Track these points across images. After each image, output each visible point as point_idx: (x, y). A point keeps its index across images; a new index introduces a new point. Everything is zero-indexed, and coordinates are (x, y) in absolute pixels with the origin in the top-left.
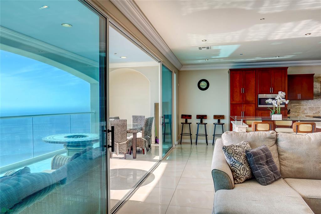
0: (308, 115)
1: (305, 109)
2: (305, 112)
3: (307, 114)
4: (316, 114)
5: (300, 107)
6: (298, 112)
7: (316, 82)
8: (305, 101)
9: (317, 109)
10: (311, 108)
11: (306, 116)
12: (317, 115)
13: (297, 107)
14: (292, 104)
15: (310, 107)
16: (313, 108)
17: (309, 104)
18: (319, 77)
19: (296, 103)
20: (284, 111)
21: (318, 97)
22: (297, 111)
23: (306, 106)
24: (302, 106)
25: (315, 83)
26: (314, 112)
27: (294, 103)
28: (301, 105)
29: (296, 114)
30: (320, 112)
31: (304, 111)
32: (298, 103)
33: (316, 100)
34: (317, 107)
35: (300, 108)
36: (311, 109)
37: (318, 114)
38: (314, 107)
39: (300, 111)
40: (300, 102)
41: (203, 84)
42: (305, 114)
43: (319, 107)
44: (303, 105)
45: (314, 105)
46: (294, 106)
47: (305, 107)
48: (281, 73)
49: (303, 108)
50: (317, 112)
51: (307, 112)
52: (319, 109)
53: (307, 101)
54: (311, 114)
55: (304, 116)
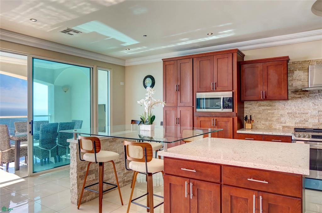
0: (287, 124)
1: (281, 115)
2: (282, 119)
3: (285, 123)
4: (300, 123)
5: (272, 111)
6: (270, 121)
7: (299, 70)
8: (280, 101)
10: (291, 113)
11: (283, 127)
12: (301, 126)
13: (269, 111)
15: (290, 111)
16: (296, 113)
17: (289, 108)
18: (305, 61)
19: (267, 106)
20: (231, 119)
21: (302, 95)
23: (283, 109)
24: (276, 111)
25: (298, 71)
26: (297, 120)
27: (264, 106)
28: (275, 109)
29: (267, 123)
30: (307, 121)
31: (280, 119)
32: (270, 106)
33: (300, 100)
34: (302, 112)
35: (273, 113)
36: (292, 115)
37: (304, 124)
38: (298, 112)
39: (274, 119)
40: (274, 104)
41: (148, 82)
42: (281, 123)
43: (306, 111)
44: (278, 109)
45: (297, 108)
46: (264, 110)
47: (281, 112)
48: (226, 60)
49: (279, 114)
50: (303, 121)
51: (285, 121)
52: (307, 115)
53: (284, 102)
54: (292, 123)
55: (281, 127)
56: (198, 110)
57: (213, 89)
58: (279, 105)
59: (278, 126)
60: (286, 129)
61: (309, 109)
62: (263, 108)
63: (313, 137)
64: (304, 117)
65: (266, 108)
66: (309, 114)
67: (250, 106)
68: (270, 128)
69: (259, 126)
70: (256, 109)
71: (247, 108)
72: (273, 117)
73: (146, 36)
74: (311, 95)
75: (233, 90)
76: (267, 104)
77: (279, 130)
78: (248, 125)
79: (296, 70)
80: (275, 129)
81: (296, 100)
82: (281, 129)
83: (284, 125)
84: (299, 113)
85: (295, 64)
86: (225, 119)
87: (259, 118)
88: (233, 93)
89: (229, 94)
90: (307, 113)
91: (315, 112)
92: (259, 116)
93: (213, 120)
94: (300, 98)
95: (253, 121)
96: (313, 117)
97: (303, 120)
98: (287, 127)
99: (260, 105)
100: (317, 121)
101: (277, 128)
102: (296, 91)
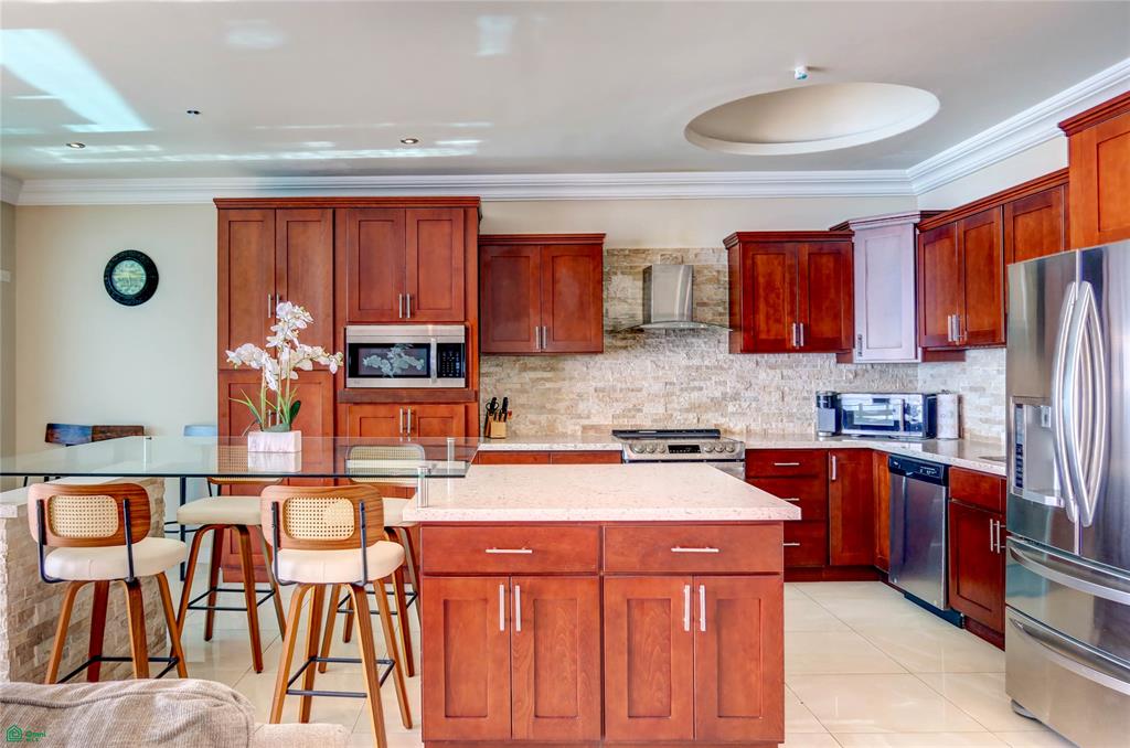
0: (595, 421)
1: (580, 396)
2: (582, 407)
3: (588, 417)
4: (624, 417)
5: (557, 385)
6: (552, 411)
7: (623, 273)
8: (579, 357)
9: (630, 394)
10: (603, 390)
11: (585, 428)
12: (627, 424)
13: (548, 385)
14: (524, 374)
15: (601, 385)
16: (615, 390)
17: (597, 374)
18: (637, 251)
19: (544, 369)
20: (462, 407)
21: (630, 342)
22: (549, 406)
23: (584, 379)
24: (567, 383)
25: (620, 276)
26: (618, 408)
27: (534, 369)
28: (564, 380)
29: (543, 419)
30: (640, 410)
31: (577, 405)
32: (553, 369)
33: (624, 353)
34: (629, 385)
35: (560, 389)
36: (604, 394)
37: (634, 417)
38: (619, 385)
39: (561, 406)
40: (560, 365)
41: (130, 277)
42: (580, 417)
43: (637, 385)
44: (571, 379)
45: (617, 375)
46: (534, 381)
47: (579, 387)
48: (446, 227)
49: (572, 393)
50: (629, 411)
51: (589, 411)
52: (639, 395)
53: (586, 358)
54: (606, 416)
55: (577, 427)
56: (352, 383)
57: (404, 314)
58: (575, 366)
59: (572, 427)
60: (592, 433)
61: (644, 379)
62: (533, 375)
63: (673, 449)
64: (634, 401)
65: (539, 374)
66: (644, 392)
67: (497, 369)
68: (550, 433)
69: (522, 428)
70: (515, 379)
71: (487, 375)
72: (558, 401)
73: (196, 113)
74: (649, 341)
75: (466, 319)
76: (544, 364)
77: (573, 436)
78: (498, 428)
79: (616, 274)
80: (564, 435)
81: (615, 355)
82: (579, 433)
83: (586, 422)
84: (621, 390)
85: (614, 255)
86: (443, 410)
87: (523, 406)
88: (467, 329)
89: (454, 334)
90: (640, 390)
91: (657, 387)
92: (522, 399)
93: (405, 413)
94: (625, 348)
95: (510, 414)
96: (653, 397)
97: (631, 406)
98: (592, 427)
99: (525, 369)
100: (661, 410)
101: (569, 433)
102: (614, 332)
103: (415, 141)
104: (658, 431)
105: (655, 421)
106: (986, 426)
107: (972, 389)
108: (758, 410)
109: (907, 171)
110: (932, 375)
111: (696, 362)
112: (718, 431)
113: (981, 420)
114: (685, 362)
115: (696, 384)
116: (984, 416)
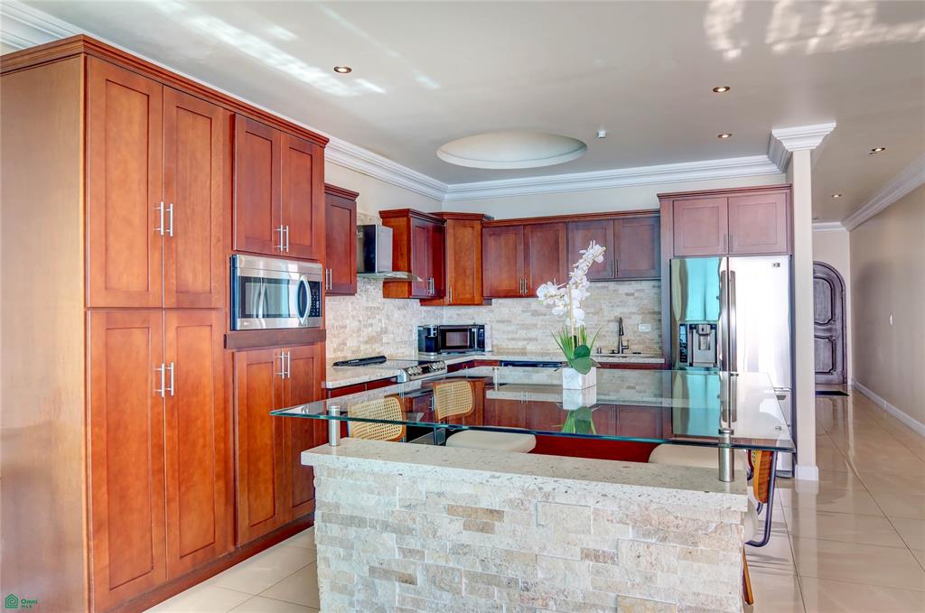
4: (338, 350)
9: (341, 330)
16: (333, 327)
20: (319, 348)
30: (346, 344)
34: (340, 323)
37: (343, 350)
43: (344, 323)
48: (307, 161)
52: (346, 331)
57: (285, 249)
61: (348, 317)
64: (343, 336)
66: (348, 329)
84: (337, 327)
89: (318, 272)
90: (346, 327)
96: (352, 333)
97: (342, 341)
100: (355, 343)
103: (349, 70)
104: (361, 360)
105: (353, 352)
106: (513, 342)
107: (498, 322)
108: (394, 339)
109: (449, 186)
110: (458, 315)
111: (370, 305)
112: (383, 357)
113: (508, 339)
114: (365, 305)
115: (370, 321)
116: (510, 336)
